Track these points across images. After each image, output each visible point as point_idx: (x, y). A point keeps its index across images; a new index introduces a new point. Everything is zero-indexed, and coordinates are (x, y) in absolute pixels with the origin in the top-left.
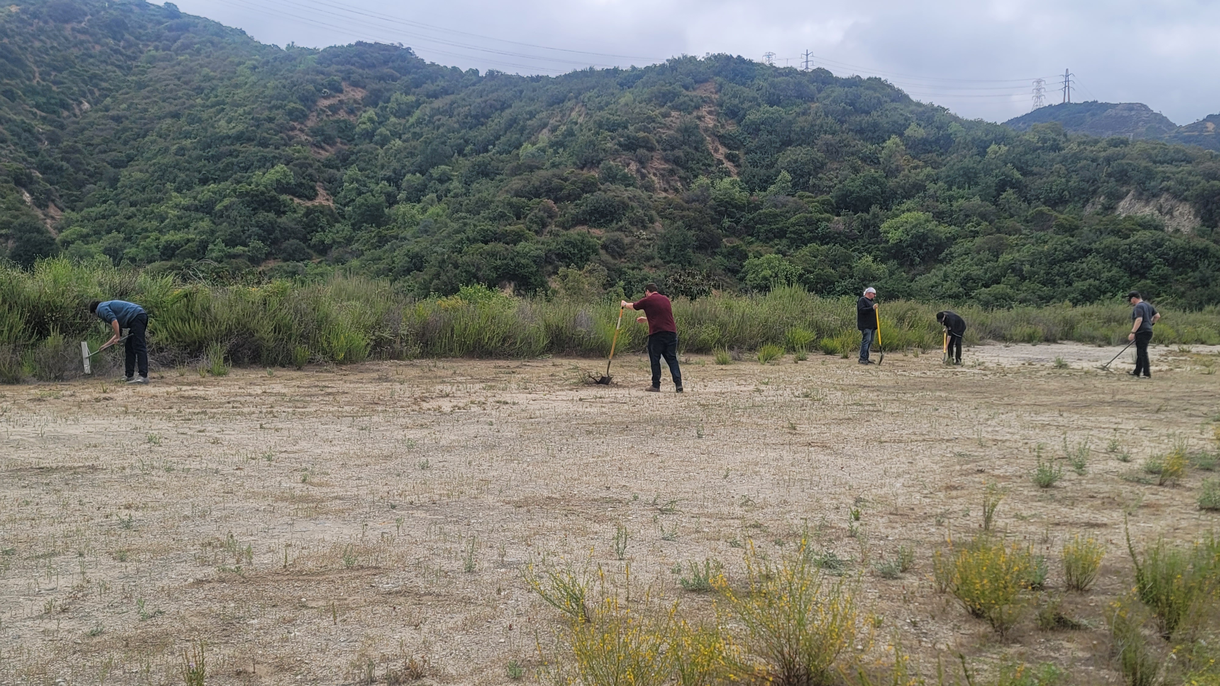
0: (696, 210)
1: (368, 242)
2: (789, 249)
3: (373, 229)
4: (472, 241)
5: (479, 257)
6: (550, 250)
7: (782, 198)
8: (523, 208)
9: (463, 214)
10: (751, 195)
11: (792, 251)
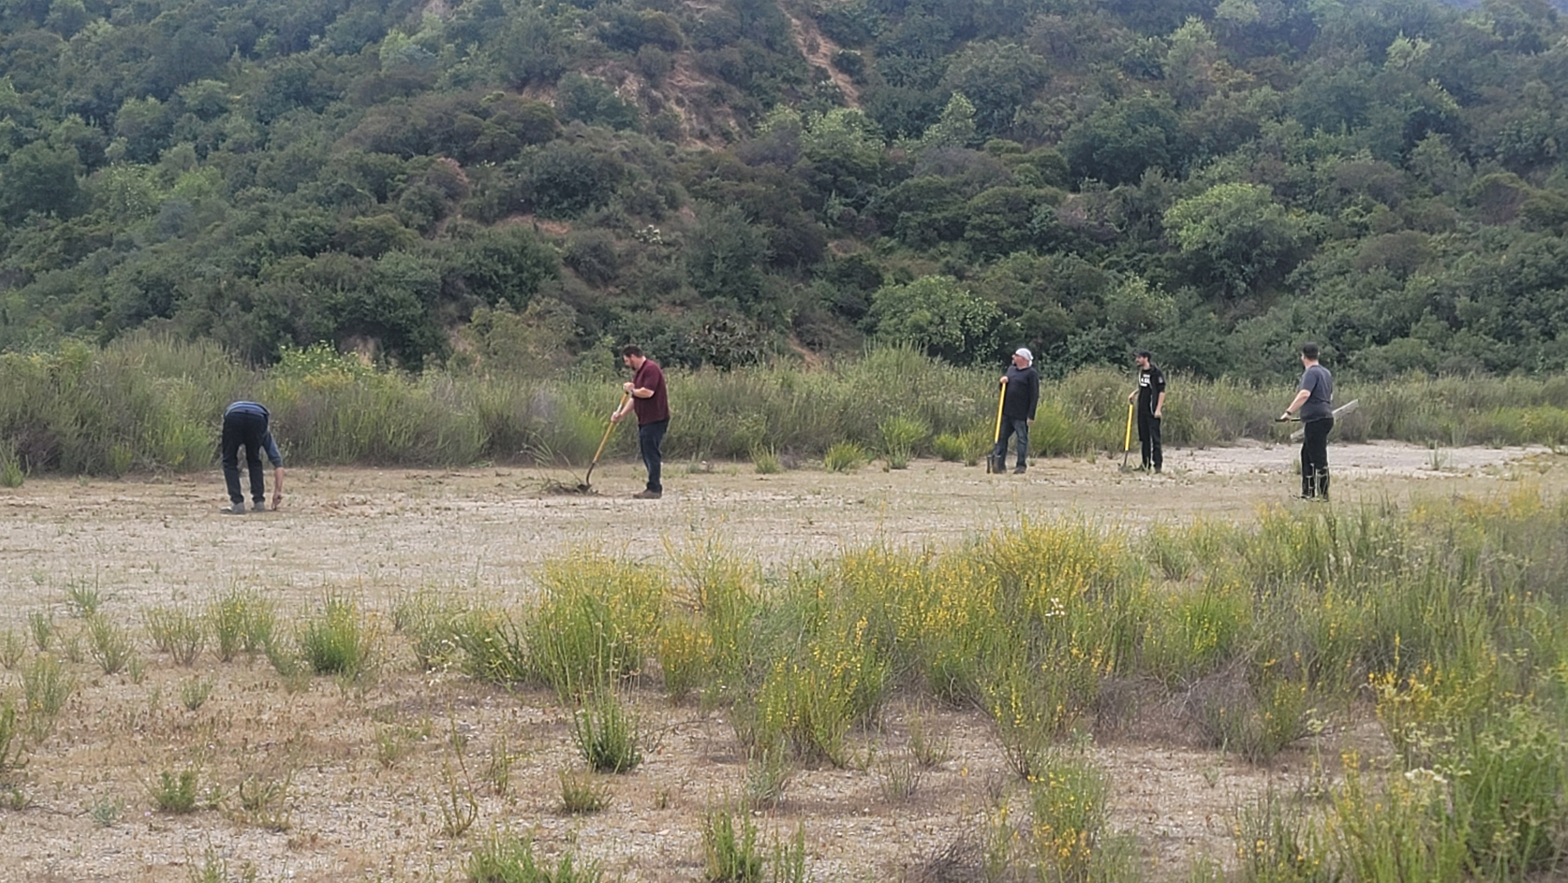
0: (769, 180)
1: (40, 252)
2: (970, 263)
3: (51, 223)
4: (280, 250)
5: (297, 284)
6: (453, 270)
7: (955, 152)
8: (392, 176)
9: (260, 191)
10: (889, 145)
11: (976, 267)
